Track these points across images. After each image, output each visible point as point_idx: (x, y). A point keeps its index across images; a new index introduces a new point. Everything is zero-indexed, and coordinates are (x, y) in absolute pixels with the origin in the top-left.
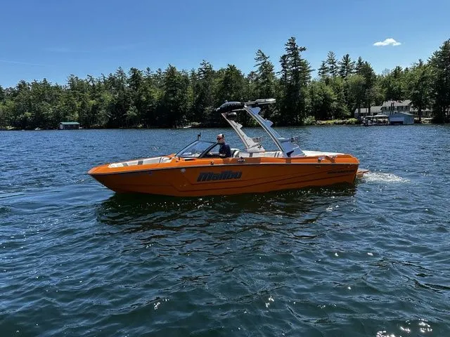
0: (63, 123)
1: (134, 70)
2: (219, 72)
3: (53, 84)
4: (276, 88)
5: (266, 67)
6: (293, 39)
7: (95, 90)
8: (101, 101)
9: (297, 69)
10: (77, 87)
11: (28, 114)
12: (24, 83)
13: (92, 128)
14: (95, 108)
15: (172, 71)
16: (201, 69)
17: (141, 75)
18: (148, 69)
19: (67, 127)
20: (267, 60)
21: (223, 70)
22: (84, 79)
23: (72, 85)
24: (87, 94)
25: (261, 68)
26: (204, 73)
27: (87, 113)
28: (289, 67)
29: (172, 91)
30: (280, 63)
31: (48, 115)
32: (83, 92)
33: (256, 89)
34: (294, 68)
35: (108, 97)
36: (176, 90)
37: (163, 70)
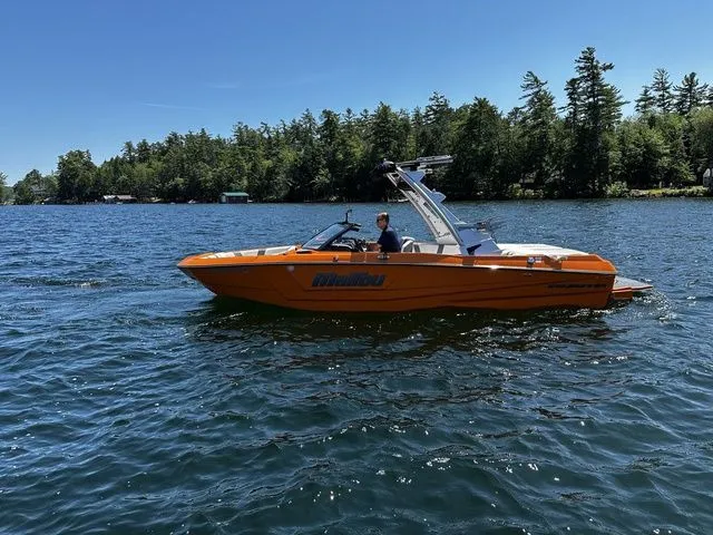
0: (227, 194)
1: (327, 114)
2: (460, 111)
3: (214, 137)
4: (557, 134)
5: (540, 100)
6: (591, 51)
7: (272, 145)
8: (281, 160)
9: (596, 103)
10: (247, 140)
11: (180, 180)
12: (175, 135)
13: (265, 202)
14: (271, 172)
15: (384, 113)
16: (430, 107)
17: (338, 120)
18: (349, 111)
19: (231, 200)
20: (543, 88)
21: (465, 107)
22: (255, 128)
23: (240, 137)
24: (260, 152)
25: (532, 100)
26: (436, 112)
27: (260, 179)
28: (583, 97)
29: (382, 145)
30: (566, 92)
31: (206, 181)
32: (254, 148)
33: (523, 136)
34: (591, 100)
35: (289, 155)
36: (390, 142)
37: (371, 112)
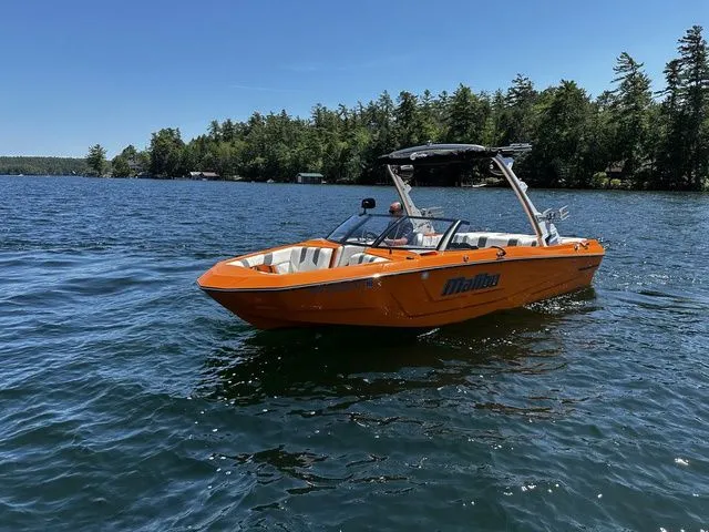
0: (303, 174)
1: (405, 95)
2: (545, 94)
3: (294, 119)
4: (652, 119)
5: (634, 84)
6: (697, 29)
7: (348, 127)
8: (355, 143)
9: (698, 87)
10: (324, 122)
11: (260, 160)
12: (257, 115)
13: (339, 183)
14: (346, 154)
15: (464, 95)
16: (513, 89)
17: (415, 102)
18: (427, 93)
19: (306, 181)
20: (639, 70)
21: (551, 90)
22: (333, 110)
23: (318, 120)
24: (336, 133)
25: (625, 83)
26: (518, 95)
27: (335, 161)
28: (683, 81)
29: (459, 127)
30: (665, 75)
31: (284, 162)
32: (330, 130)
33: (612, 121)
34: (694, 84)
35: (364, 137)
36: (468, 125)
37: (450, 94)
